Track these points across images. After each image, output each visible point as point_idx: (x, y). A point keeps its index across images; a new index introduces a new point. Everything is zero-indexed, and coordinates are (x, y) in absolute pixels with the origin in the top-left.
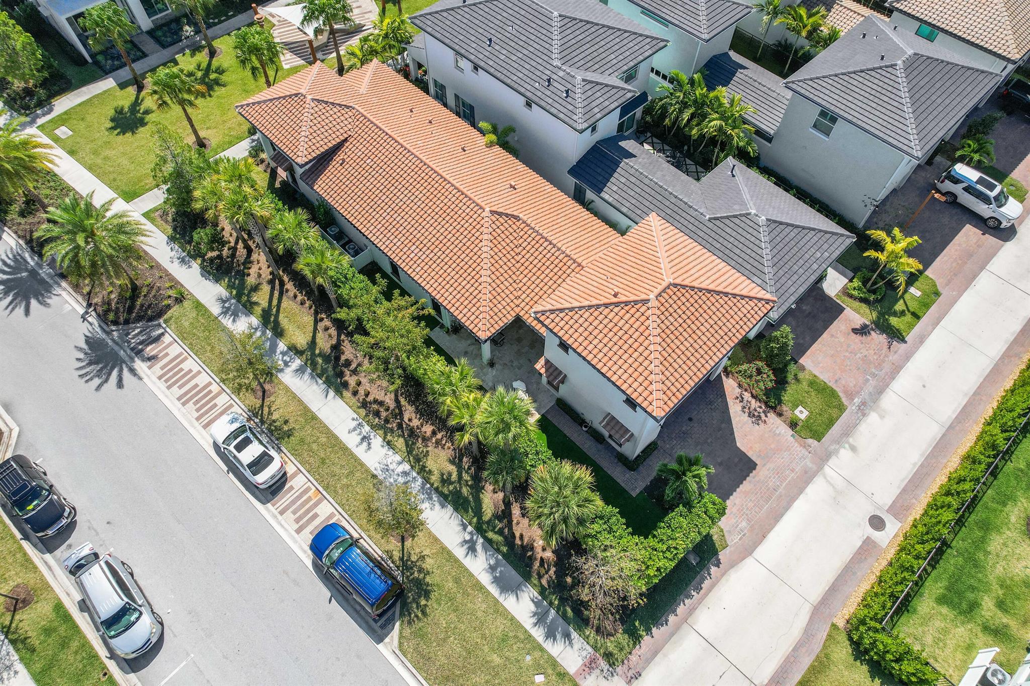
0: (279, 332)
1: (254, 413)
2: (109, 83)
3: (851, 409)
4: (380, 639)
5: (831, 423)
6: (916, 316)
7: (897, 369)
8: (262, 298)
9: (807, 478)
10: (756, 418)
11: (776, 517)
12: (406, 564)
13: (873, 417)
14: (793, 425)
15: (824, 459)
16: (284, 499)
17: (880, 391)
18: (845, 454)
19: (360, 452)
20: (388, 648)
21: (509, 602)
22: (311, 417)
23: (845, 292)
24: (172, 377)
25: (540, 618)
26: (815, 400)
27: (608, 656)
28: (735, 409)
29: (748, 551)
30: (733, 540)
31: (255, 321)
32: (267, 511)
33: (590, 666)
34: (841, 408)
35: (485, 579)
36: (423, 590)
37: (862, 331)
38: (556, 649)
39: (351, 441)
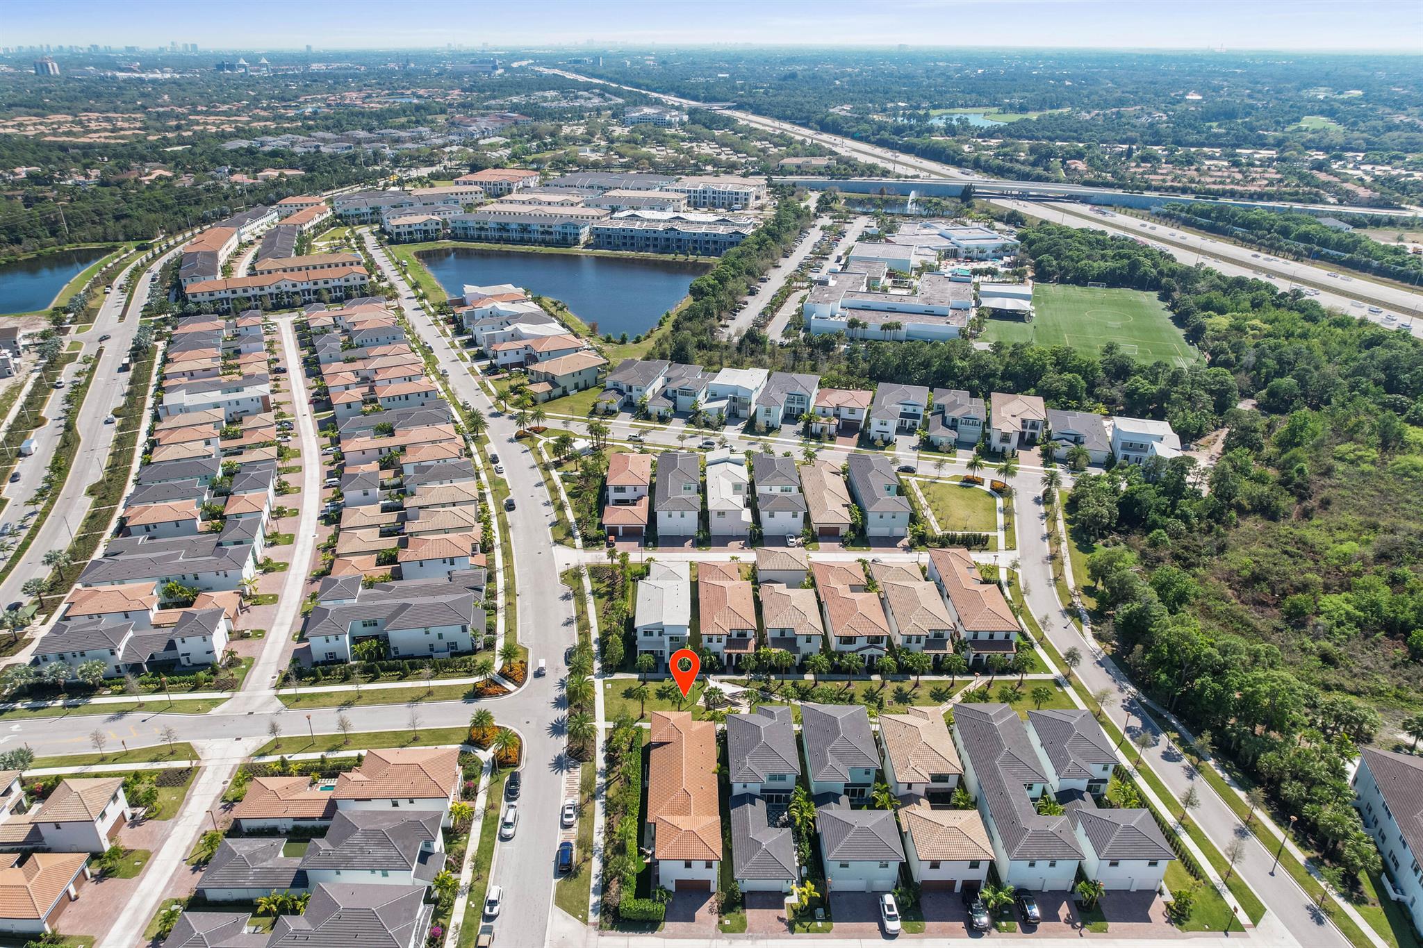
0: (607, 789)
1: (581, 805)
2: (636, 676)
3: (746, 934)
4: (555, 877)
5: (733, 932)
6: (808, 931)
7: (778, 938)
8: (612, 776)
9: (706, 937)
10: (711, 911)
11: (684, 937)
12: (578, 868)
13: (749, 942)
14: (720, 922)
15: (717, 937)
16: (567, 831)
17: (762, 938)
18: (726, 942)
19: (595, 835)
20: (555, 882)
21: (592, 896)
22: (592, 816)
23: (791, 905)
24: (570, 781)
25: (595, 905)
26: (737, 923)
27: (601, 927)
28: (708, 904)
29: (665, 937)
30: (664, 932)
31: (604, 781)
32: (560, 830)
33: (595, 924)
34: (742, 931)
35: (592, 886)
36: (576, 875)
37: (781, 920)
38: (590, 914)
39: (596, 830)
